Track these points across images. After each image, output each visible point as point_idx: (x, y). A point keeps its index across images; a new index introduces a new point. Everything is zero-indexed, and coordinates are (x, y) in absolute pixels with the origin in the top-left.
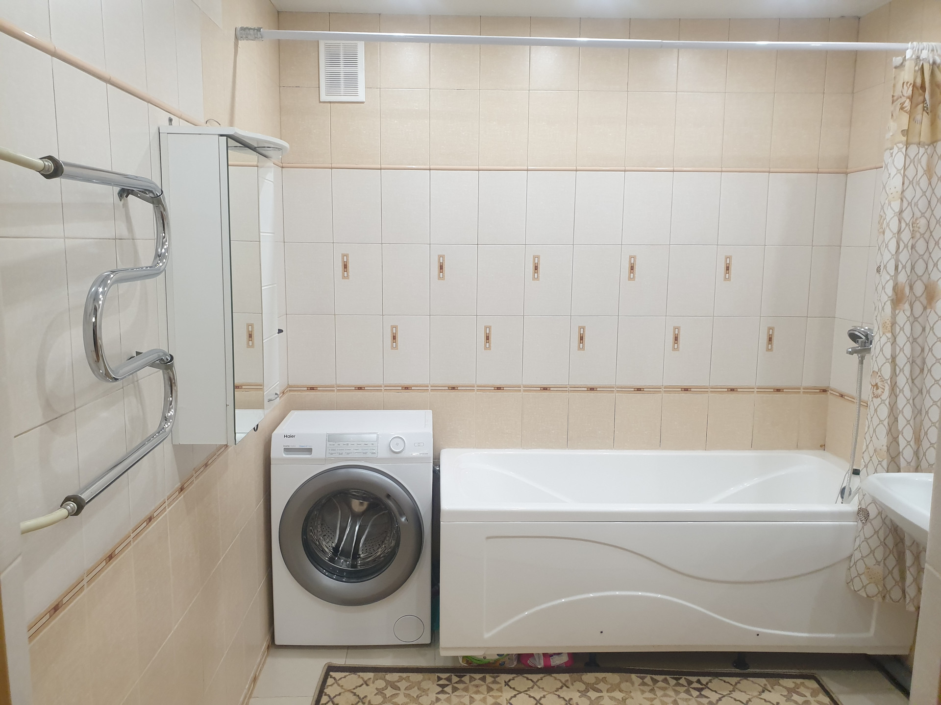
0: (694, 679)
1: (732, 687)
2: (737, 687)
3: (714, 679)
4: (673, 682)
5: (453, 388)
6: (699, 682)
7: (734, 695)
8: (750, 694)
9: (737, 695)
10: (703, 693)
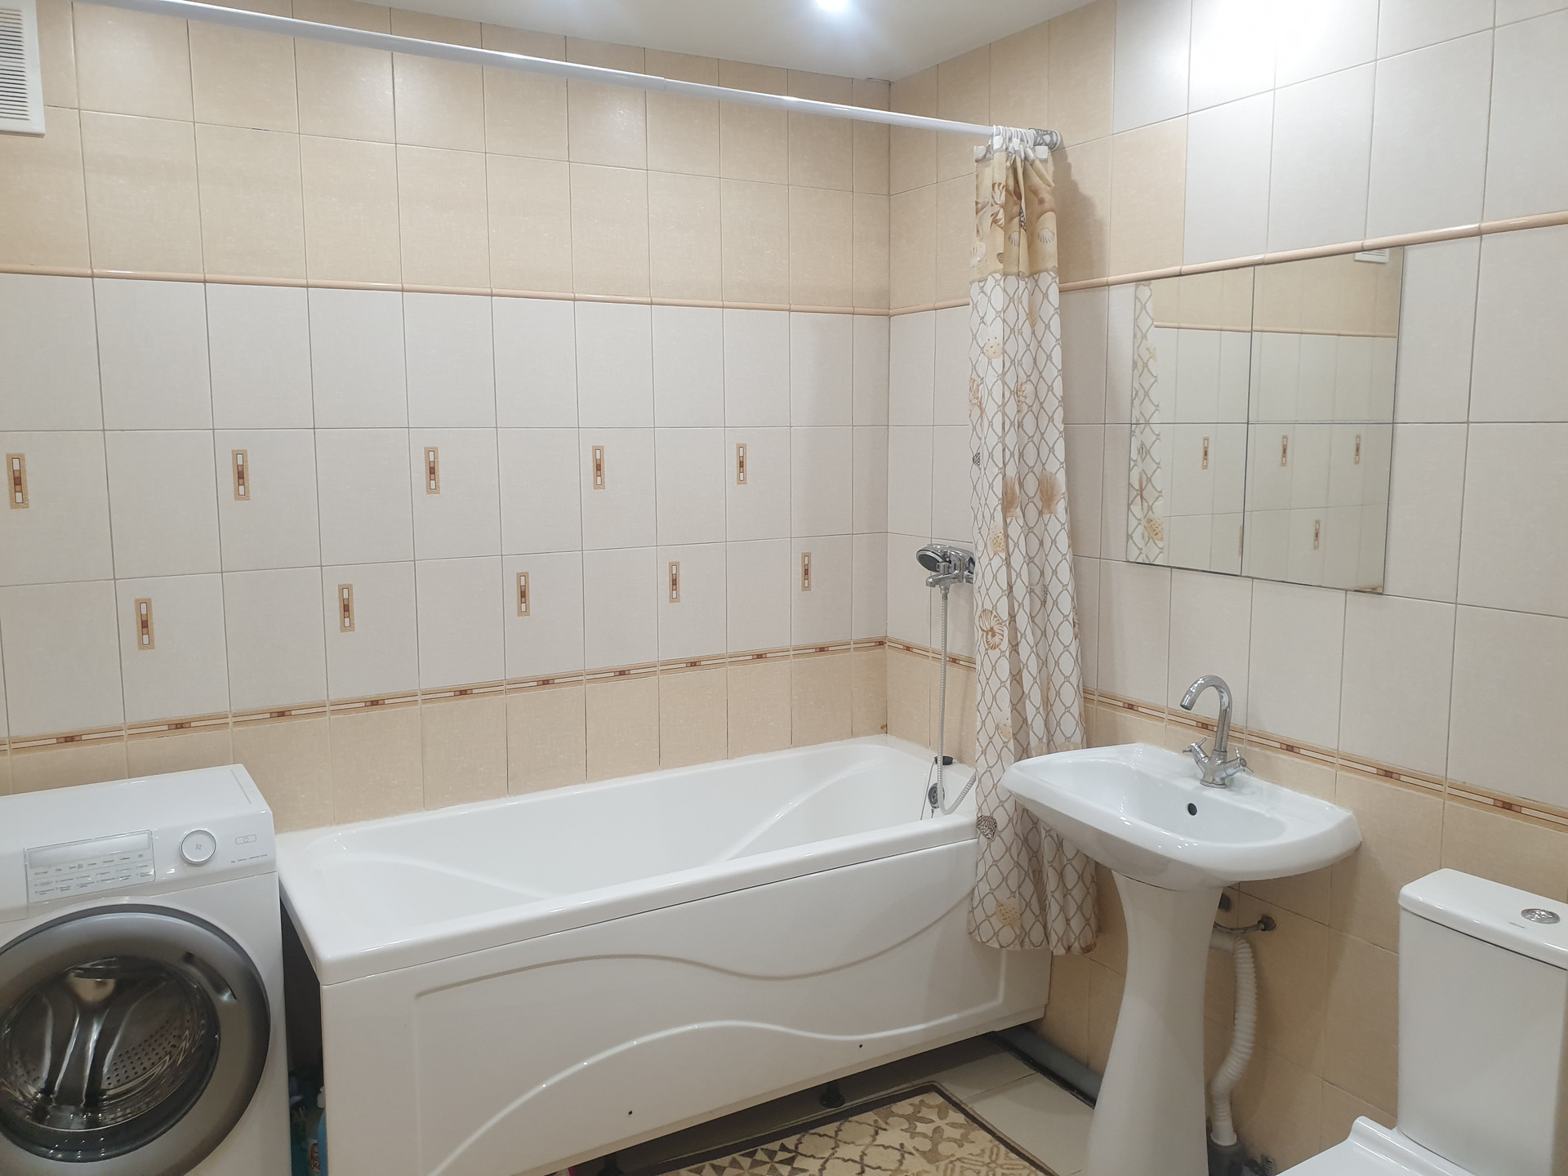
0: (774, 1146)
1: (832, 1141)
2: (839, 1138)
3: (804, 1136)
4: (746, 1162)
5: (282, 714)
6: (783, 1148)
7: (841, 1153)
8: (861, 1143)
9: (845, 1151)
10: (796, 1165)
